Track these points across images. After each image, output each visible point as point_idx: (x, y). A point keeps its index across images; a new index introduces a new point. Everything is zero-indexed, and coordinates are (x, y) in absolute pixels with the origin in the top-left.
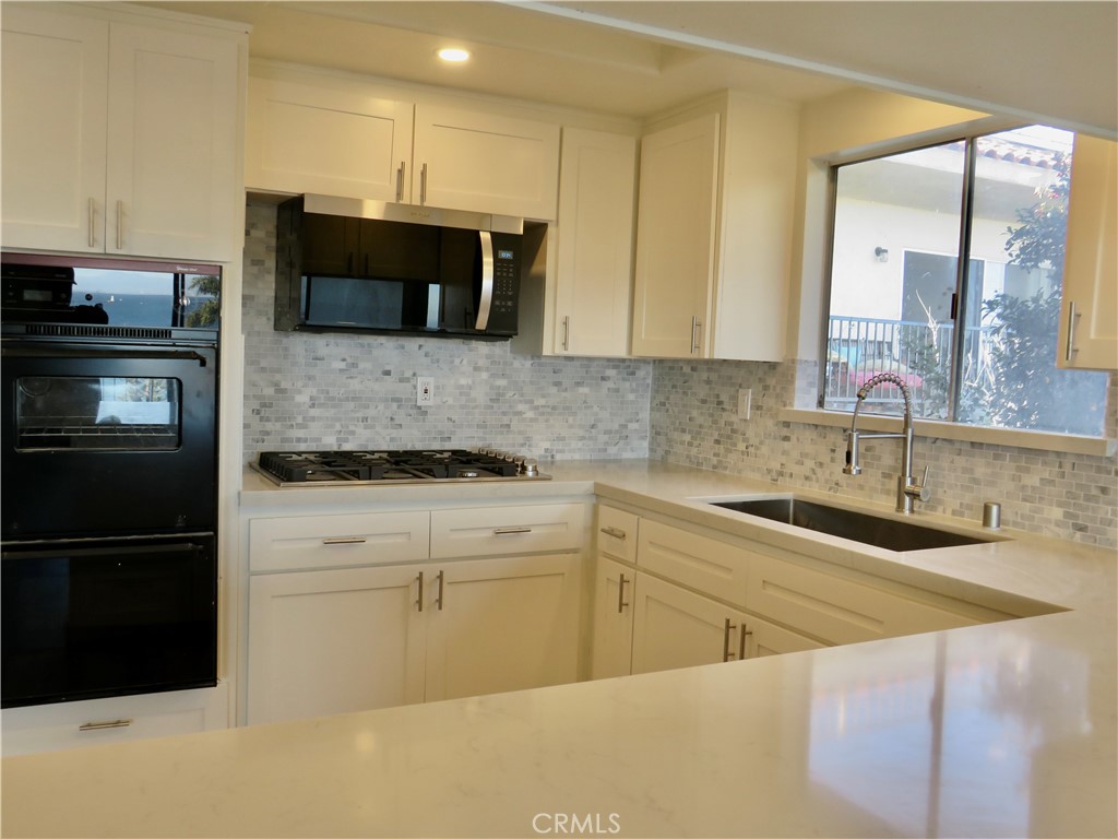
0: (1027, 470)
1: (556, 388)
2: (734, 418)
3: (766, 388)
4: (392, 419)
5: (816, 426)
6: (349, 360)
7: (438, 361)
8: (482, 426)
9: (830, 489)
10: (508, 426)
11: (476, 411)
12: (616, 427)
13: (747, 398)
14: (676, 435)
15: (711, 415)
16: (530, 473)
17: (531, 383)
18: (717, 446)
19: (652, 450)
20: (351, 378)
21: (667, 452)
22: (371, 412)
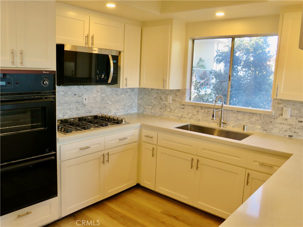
0: (252, 117)
1: (116, 95)
2: (166, 103)
3: (176, 95)
4: (77, 108)
5: (193, 106)
6: (65, 92)
7: (88, 90)
8: (99, 108)
9: (197, 121)
10: (105, 107)
11: (98, 103)
12: (130, 105)
13: (170, 98)
14: (146, 107)
15: (159, 102)
16: (124, 122)
17: (111, 95)
18: (160, 110)
19: (138, 110)
20: (66, 97)
21: (144, 111)
22: (72, 106)
